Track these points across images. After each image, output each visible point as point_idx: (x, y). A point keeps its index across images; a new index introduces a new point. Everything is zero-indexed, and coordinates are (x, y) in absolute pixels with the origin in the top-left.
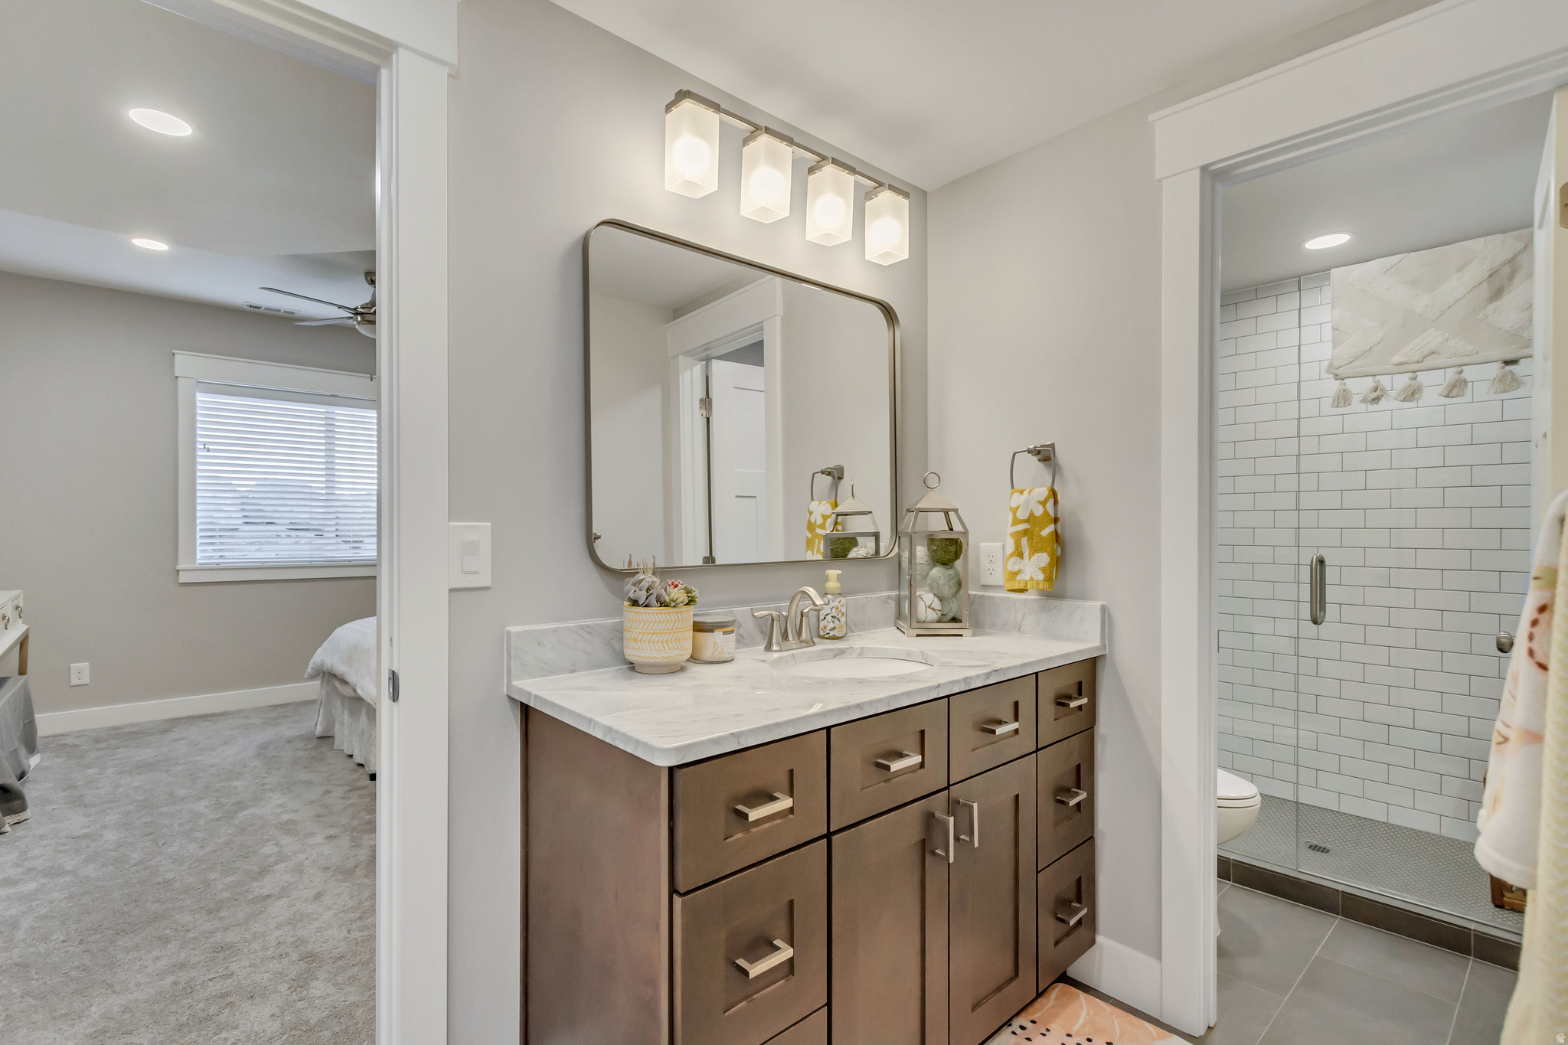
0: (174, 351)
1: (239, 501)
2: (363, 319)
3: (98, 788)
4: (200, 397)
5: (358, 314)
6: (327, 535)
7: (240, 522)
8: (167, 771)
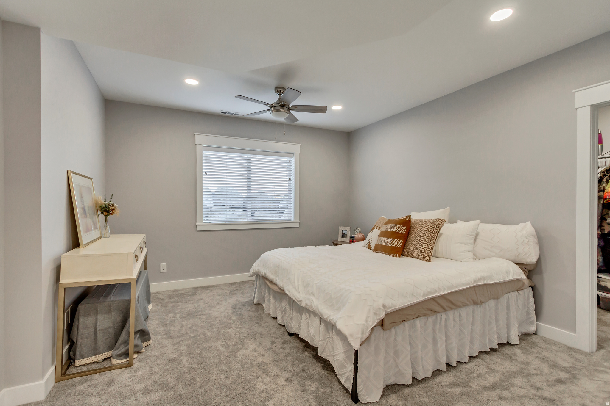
0: (195, 133)
1: (212, 196)
2: (274, 109)
3: (175, 326)
4: (204, 152)
5: (273, 107)
6: (248, 210)
7: (213, 205)
8: (200, 318)
